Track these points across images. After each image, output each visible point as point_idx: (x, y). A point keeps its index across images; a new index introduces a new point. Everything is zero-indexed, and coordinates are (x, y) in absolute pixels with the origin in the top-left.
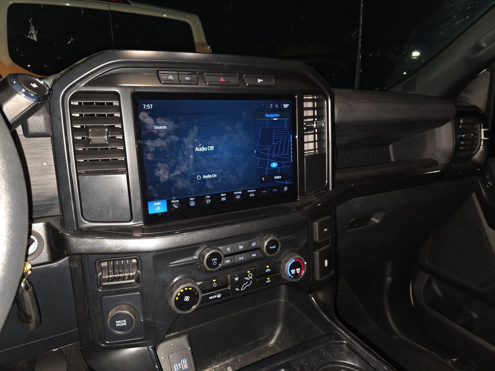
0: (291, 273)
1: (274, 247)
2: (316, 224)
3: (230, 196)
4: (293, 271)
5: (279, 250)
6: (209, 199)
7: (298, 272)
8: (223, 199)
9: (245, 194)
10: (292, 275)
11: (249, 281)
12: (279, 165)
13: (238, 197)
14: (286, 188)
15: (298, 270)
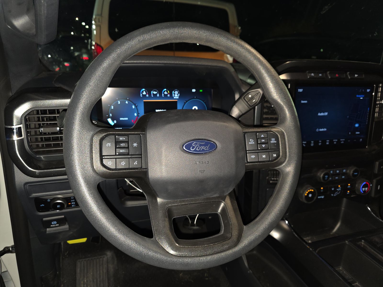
0: (362, 190)
1: (356, 174)
2: (377, 163)
3: (331, 142)
4: (364, 189)
5: (359, 175)
6: (321, 142)
7: (366, 190)
8: (327, 143)
9: (339, 141)
10: (363, 191)
11: (339, 191)
12: (360, 125)
13: (335, 143)
14: (361, 140)
15: (366, 189)
